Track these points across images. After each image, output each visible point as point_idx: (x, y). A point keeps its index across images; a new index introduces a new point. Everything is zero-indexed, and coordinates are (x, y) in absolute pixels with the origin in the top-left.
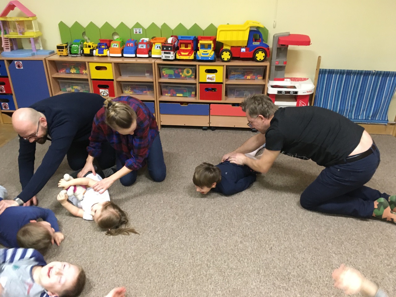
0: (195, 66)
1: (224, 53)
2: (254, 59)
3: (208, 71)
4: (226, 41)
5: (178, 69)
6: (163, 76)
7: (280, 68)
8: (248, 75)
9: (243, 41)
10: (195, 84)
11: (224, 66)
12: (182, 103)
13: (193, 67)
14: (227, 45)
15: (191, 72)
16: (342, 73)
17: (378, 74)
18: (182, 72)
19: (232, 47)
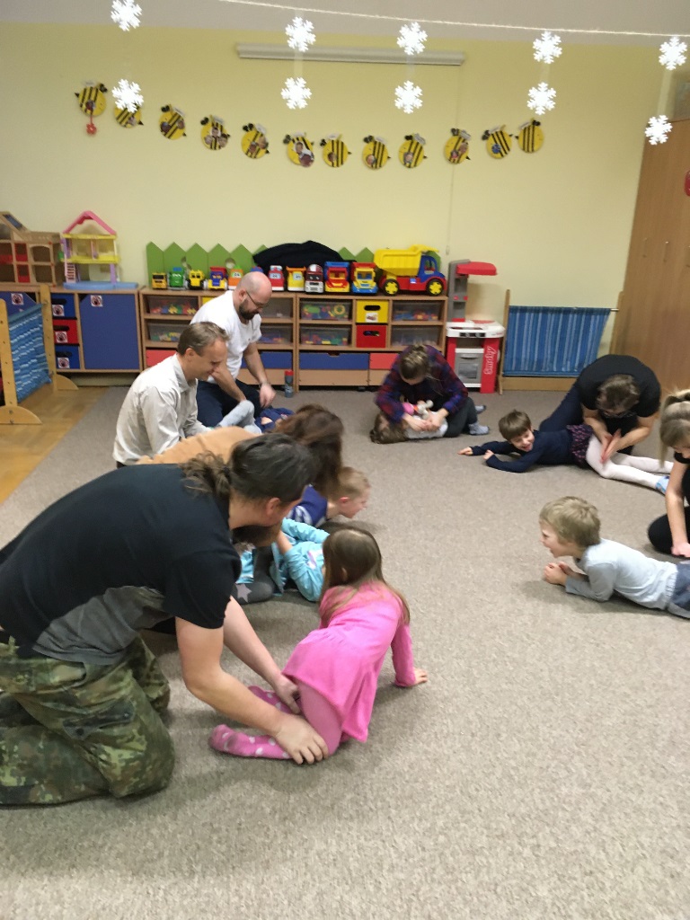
0: (351, 301)
1: (389, 284)
2: (427, 292)
3: (368, 308)
4: (391, 269)
5: (326, 305)
6: (305, 316)
7: (459, 305)
8: (419, 314)
9: (414, 269)
10: (350, 326)
11: (388, 300)
12: (331, 352)
13: (346, 303)
14: (392, 275)
15: (344, 309)
16: (536, 310)
17: (580, 311)
18: (332, 310)
19: (398, 277)
